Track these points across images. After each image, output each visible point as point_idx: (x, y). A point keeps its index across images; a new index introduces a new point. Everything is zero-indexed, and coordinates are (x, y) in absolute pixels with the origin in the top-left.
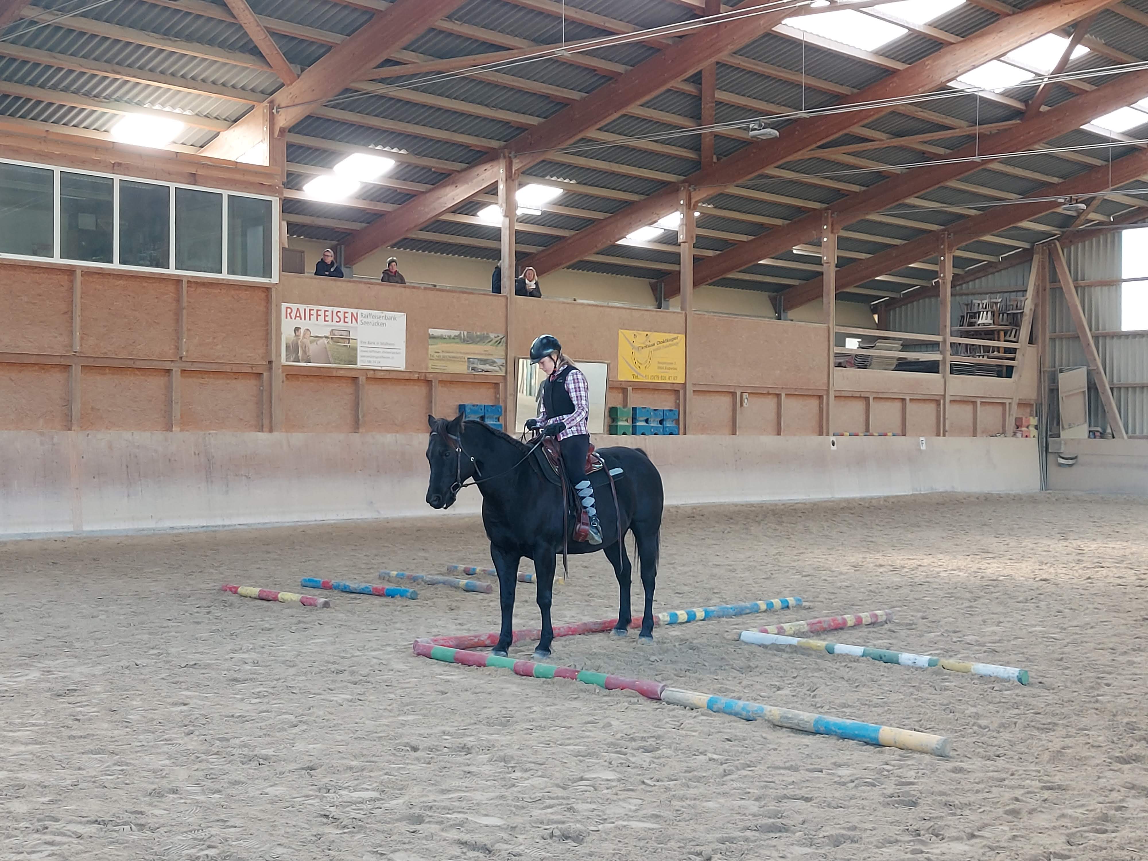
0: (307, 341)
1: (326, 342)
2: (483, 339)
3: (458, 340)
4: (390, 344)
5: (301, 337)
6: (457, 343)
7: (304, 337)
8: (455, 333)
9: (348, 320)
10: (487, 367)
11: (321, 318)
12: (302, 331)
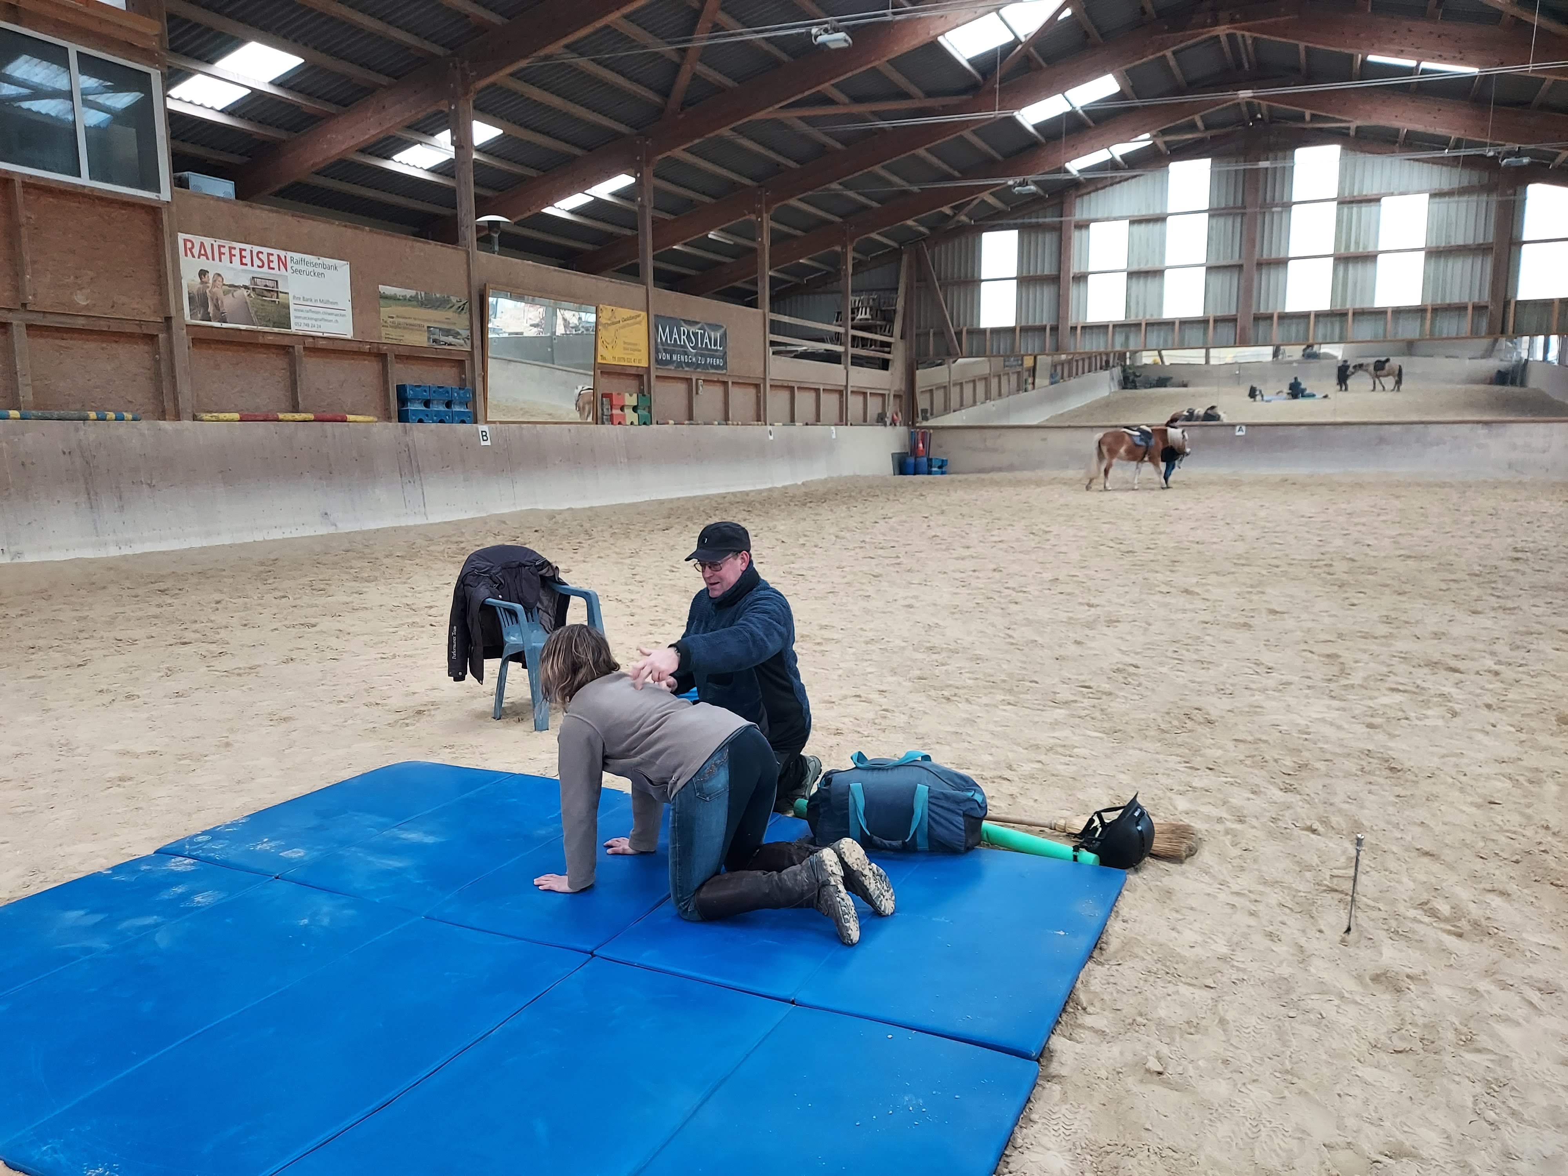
0: (219, 291)
1: (246, 294)
2: (441, 304)
3: (415, 303)
4: (332, 303)
5: (210, 285)
6: (414, 306)
7: (214, 286)
8: (410, 293)
9: (274, 265)
10: (450, 339)
11: (236, 259)
12: (211, 276)
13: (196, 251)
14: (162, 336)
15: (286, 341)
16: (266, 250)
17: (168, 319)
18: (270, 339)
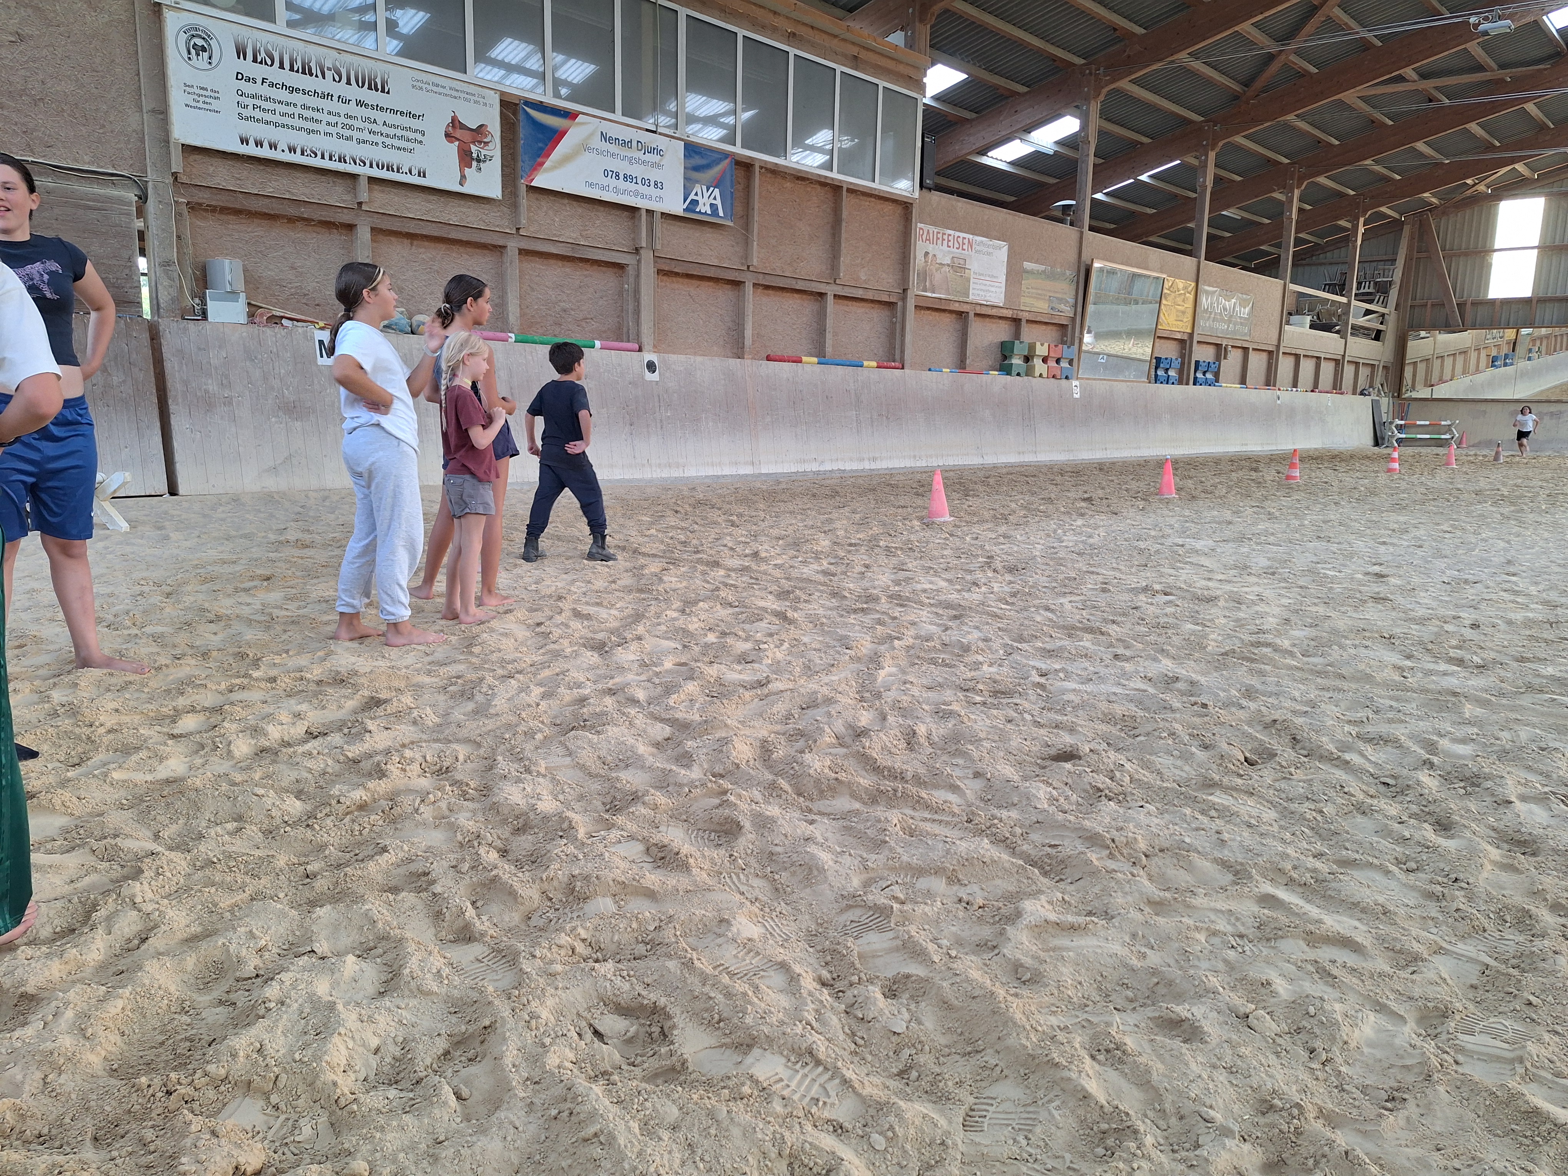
0: (933, 268)
1: (947, 270)
2: (1061, 276)
3: (1044, 276)
4: (995, 277)
5: (929, 263)
6: (1043, 279)
7: (931, 264)
8: (1042, 268)
9: (965, 247)
10: (1062, 306)
11: (945, 242)
12: (930, 256)
13: (924, 237)
14: (900, 304)
15: (964, 308)
16: (962, 235)
17: (905, 290)
18: (956, 307)
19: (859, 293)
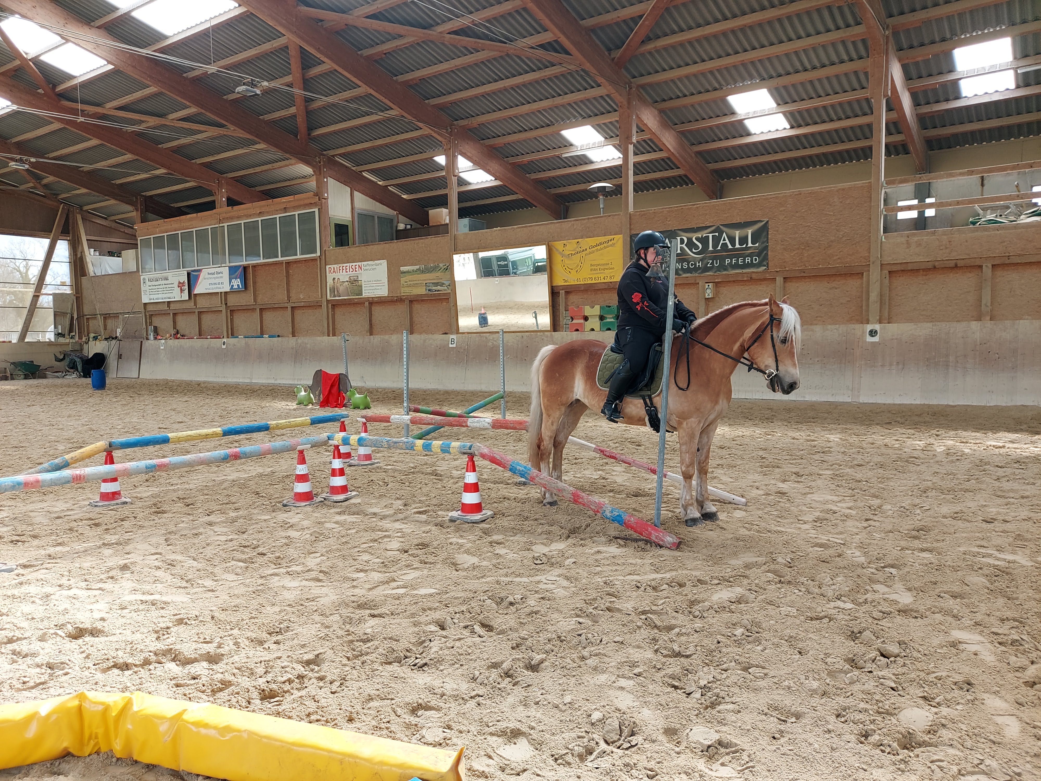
0: (338, 285)
1: (347, 284)
2: (435, 268)
4: (379, 281)
5: (336, 283)
6: (418, 274)
8: (416, 267)
9: (357, 269)
10: (439, 288)
11: (344, 271)
12: (336, 280)
13: (332, 271)
14: (322, 305)
15: (361, 301)
16: (354, 264)
17: (322, 299)
18: (357, 301)
19: (302, 304)
